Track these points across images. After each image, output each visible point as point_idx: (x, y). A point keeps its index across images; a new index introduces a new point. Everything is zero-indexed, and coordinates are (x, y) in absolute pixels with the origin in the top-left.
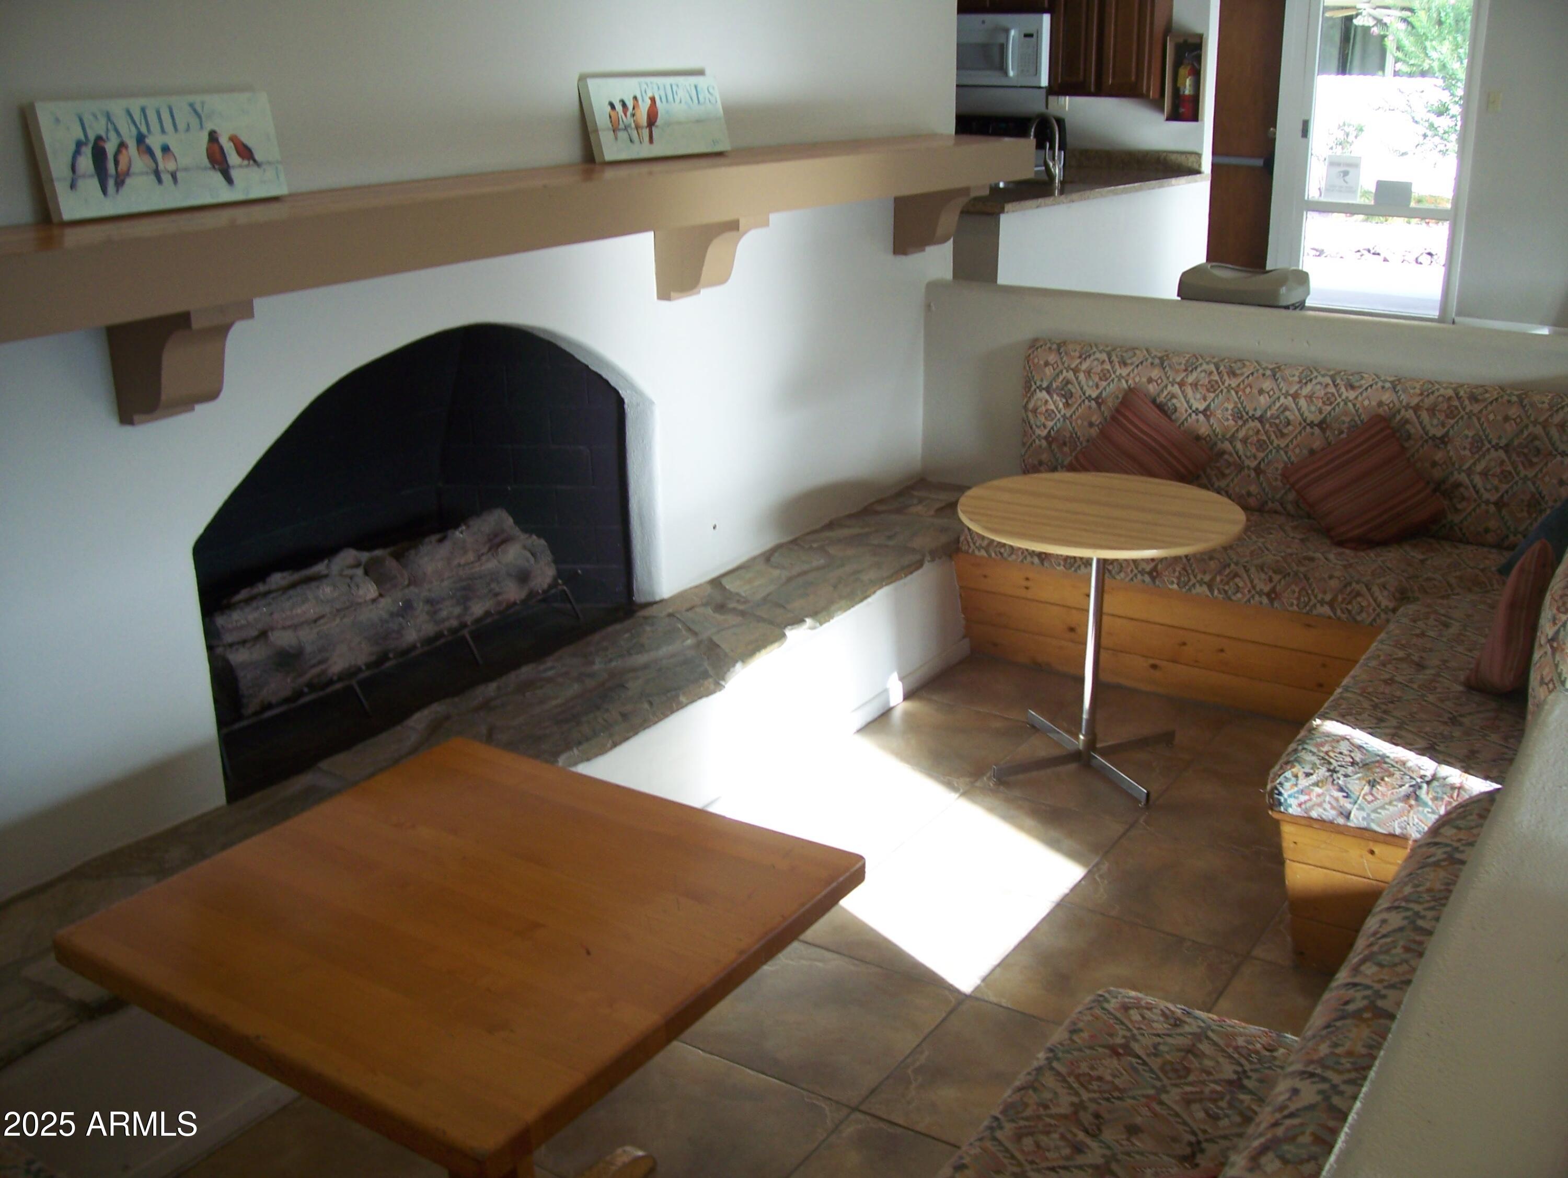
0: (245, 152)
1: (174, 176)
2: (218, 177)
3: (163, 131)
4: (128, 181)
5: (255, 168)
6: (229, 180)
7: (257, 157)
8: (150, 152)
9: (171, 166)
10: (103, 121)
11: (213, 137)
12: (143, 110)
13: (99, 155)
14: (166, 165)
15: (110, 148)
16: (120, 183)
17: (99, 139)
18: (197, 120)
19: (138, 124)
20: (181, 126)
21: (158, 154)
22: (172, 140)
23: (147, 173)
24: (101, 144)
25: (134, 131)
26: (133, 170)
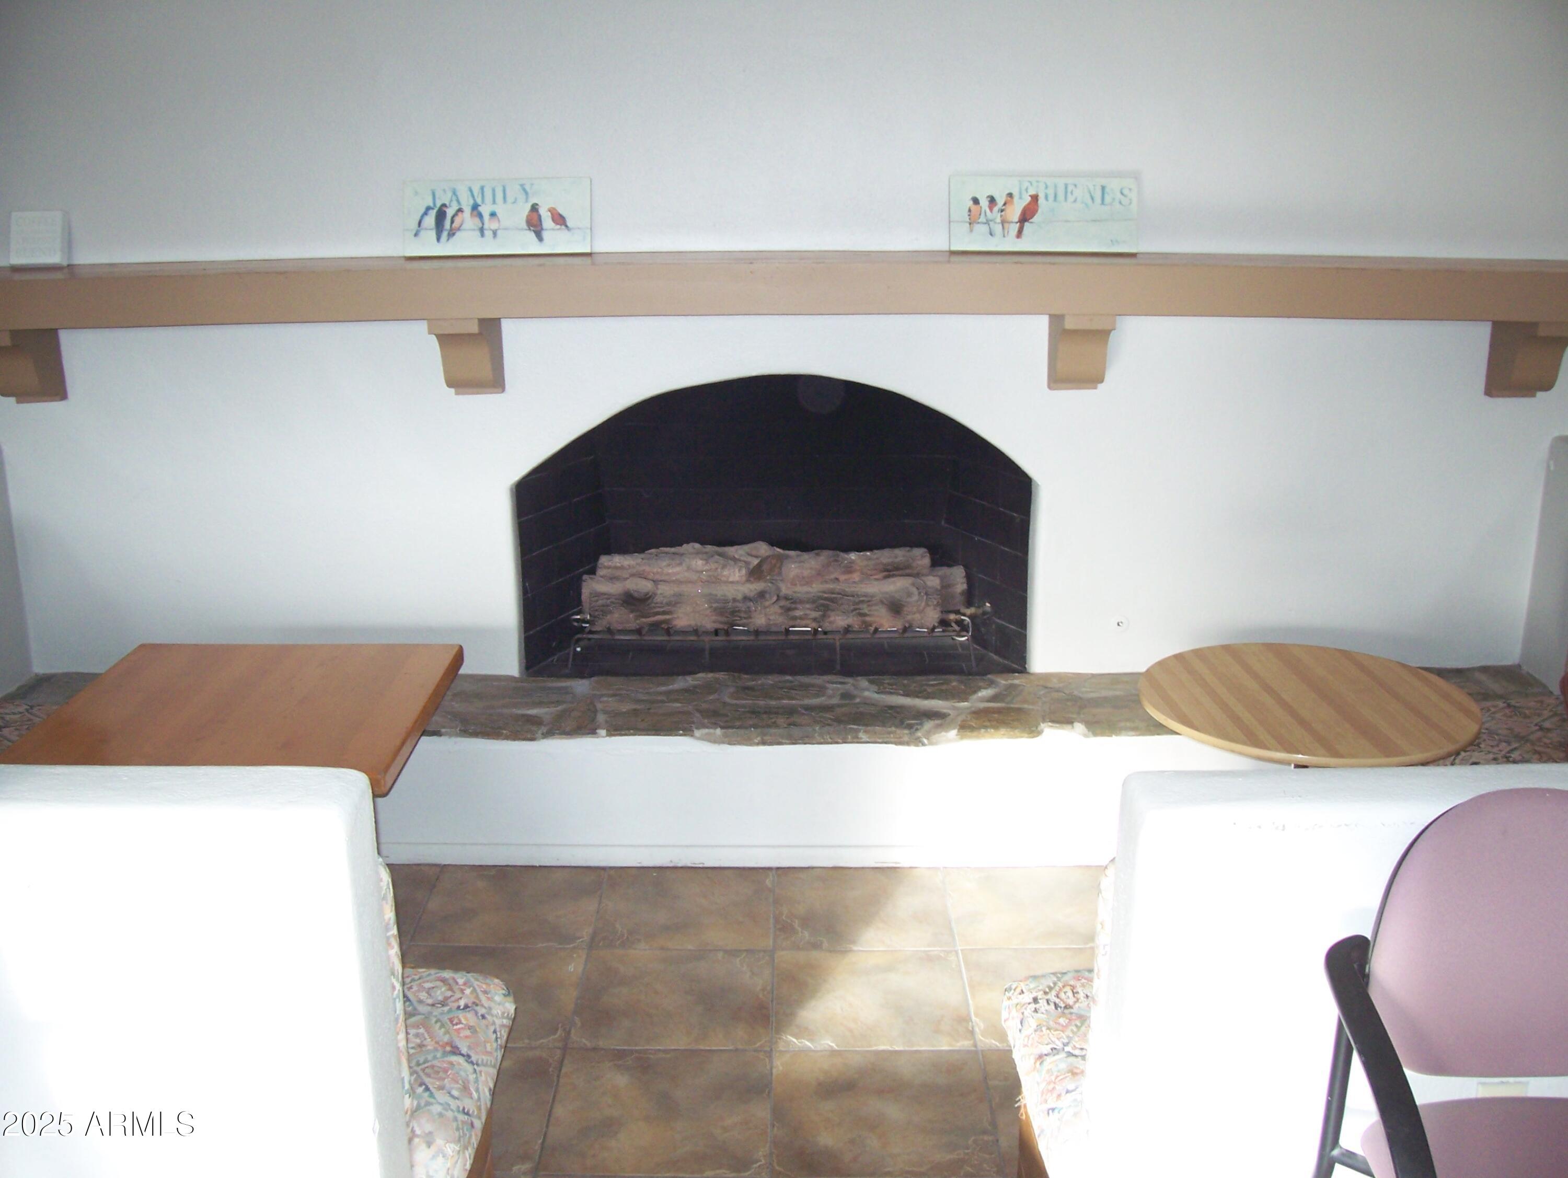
0: (560, 220)
1: (495, 233)
2: (532, 235)
3: (494, 202)
4: (458, 234)
5: (566, 231)
6: (540, 237)
7: (568, 224)
8: (480, 216)
9: (494, 226)
10: (450, 194)
11: (534, 208)
12: (482, 188)
13: (441, 215)
14: (489, 224)
15: (450, 212)
16: (451, 234)
17: (444, 205)
18: (525, 197)
19: (476, 197)
20: (510, 199)
21: (486, 217)
22: (499, 209)
23: (474, 230)
24: (445, 209)
25: (471, 202)
26: (464, 227)
